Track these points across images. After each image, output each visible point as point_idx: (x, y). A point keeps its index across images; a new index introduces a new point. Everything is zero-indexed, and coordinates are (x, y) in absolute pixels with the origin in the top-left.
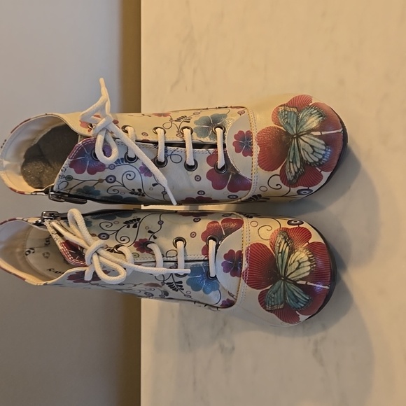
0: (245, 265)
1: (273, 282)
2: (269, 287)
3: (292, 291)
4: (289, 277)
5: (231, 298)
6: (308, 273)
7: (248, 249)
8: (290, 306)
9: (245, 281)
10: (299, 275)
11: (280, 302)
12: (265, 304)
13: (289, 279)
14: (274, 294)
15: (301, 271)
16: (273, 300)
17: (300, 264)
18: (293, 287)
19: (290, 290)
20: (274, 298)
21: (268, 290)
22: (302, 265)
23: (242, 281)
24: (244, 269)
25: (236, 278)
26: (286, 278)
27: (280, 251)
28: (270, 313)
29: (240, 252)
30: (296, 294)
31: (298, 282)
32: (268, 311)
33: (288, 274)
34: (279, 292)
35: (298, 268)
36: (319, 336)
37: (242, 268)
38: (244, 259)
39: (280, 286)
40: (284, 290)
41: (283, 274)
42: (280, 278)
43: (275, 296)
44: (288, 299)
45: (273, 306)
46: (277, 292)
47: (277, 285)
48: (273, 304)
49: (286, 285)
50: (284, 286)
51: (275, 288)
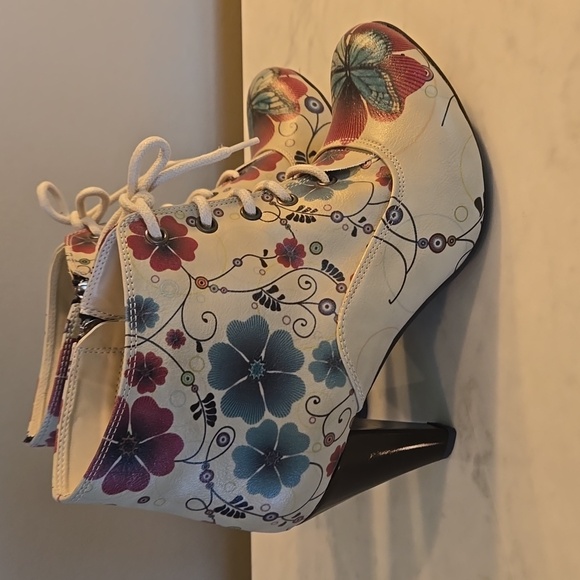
1: (357, 92)
2: (364, 102)
11: (379, 80)
14: (371, 91)
16: (381, 95)
20: (378, 93)
21: (367, 103)
32: (402, 108)
34: (367, 81)
39: (358, 77)
40: (361, 68)
41: (344, 73)
42: (349, 79)
43: (373, 88)
44: (371, 61)
45: (390, 96)
46: (367, 85)
47: (358, 85)
48: (386, 95)
49: (354, 65)
50: (356, 68)
51: (363, 89)
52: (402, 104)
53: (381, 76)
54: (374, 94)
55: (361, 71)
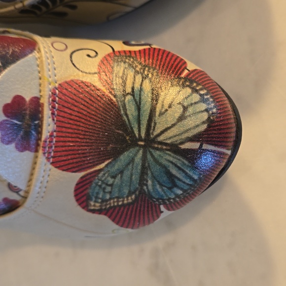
0: (48, 126)
1: (115, 154)
2: (102, 166)
3: (164, 167)
4: (161, 138)
5: (14, 196)
6: (205, 126)
7: (54, 94)
8: (151, 197)
9: (48, 159)
10: (187, 131)
11: (126, 191)
12: (89, 198)
13: (161, 143)
14: (114, 177)
15: (190, 122)
16: (108, 189)
17: (185, 109)
18: (167, 158)
19: (160, 164)
20: (111, 185)
21: (100, 170)
22: (190, 110)
23: (42, 158)
24: (45, 134)
25: (28, 155)
26: (150, 142)
27: (129, 90)
28: (96, 216)
29: (36, 101)
30: (174, 171)
31: (183, 147)
32: (93, 211)
33: (155, 133)
34: (127, 173)
35: (181, 118)
36: (160, 242)
37: (40, 133)
38: (47, 112)
39: (132, 160)
40: (143, 167)
41: (143, 135)
42: (134, 142)
43: (117, 180)
44: (150, 182)
45: (107, 201)
46: (122, 172)
47: (124, 157)
48: (108, 197)
49: (149, 156)
50: (144, 158)
51: (118, 165)
52: (99, 211)
53: (130, 194)
54: (111, 181)
55: (139, 167)
